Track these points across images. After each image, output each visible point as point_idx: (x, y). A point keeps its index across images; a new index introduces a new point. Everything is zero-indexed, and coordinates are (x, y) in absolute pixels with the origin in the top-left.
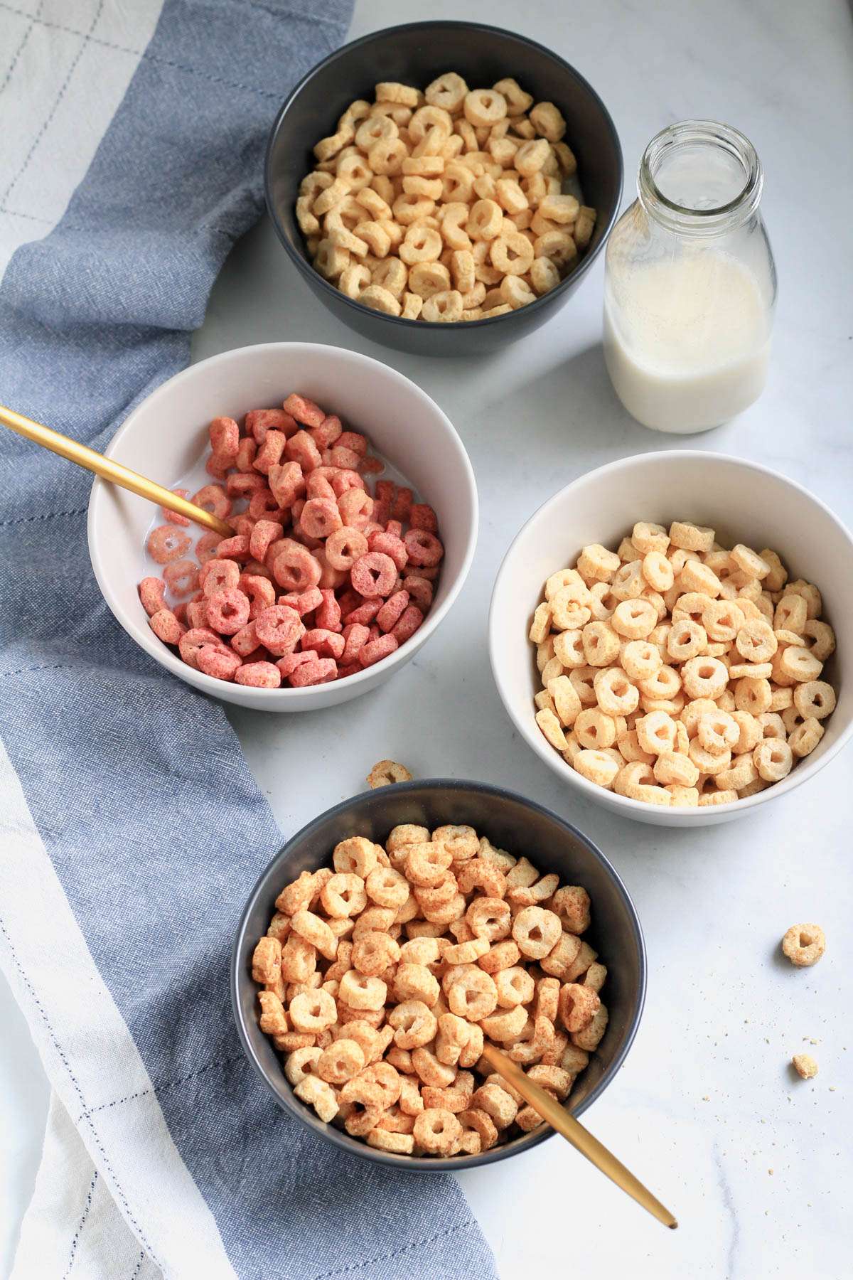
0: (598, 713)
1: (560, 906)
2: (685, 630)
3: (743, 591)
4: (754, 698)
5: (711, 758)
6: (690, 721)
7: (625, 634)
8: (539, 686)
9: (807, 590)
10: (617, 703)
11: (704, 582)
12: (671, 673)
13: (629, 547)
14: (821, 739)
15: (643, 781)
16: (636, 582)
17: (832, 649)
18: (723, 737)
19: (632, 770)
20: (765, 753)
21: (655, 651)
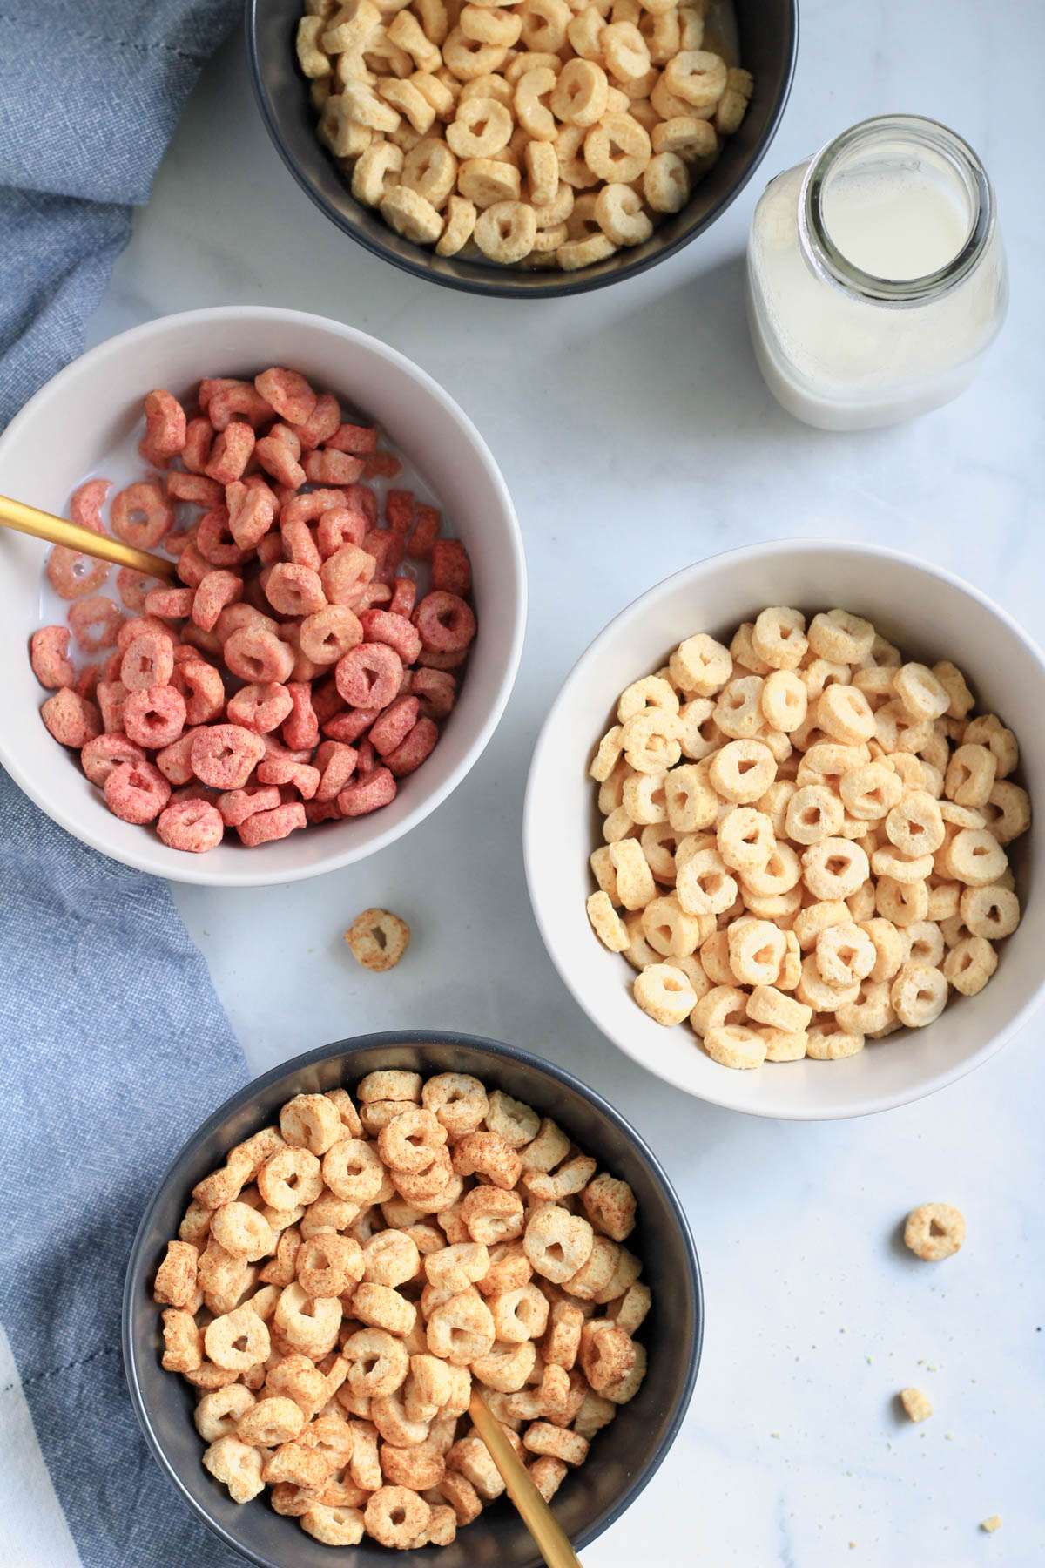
0: (676, 912)
1: (594, 1204)
2: (813, 804)
3: (906, 734)
4: (903, 902)
5: (832, 994)
6: (807, 934)
7: (728, 797)
8: (598, 840)
9: (999, 741)
10: (704, 906)
11: (849, 730)
12: (787, 858)
13: (747, 647)
14: (991, 978)
15: (730, 1019)
16: (751, 718)
17: (1024, 830)
18: (849, 969)
19: (716, 1003)
20: (908, 990)
21: (765, 825)
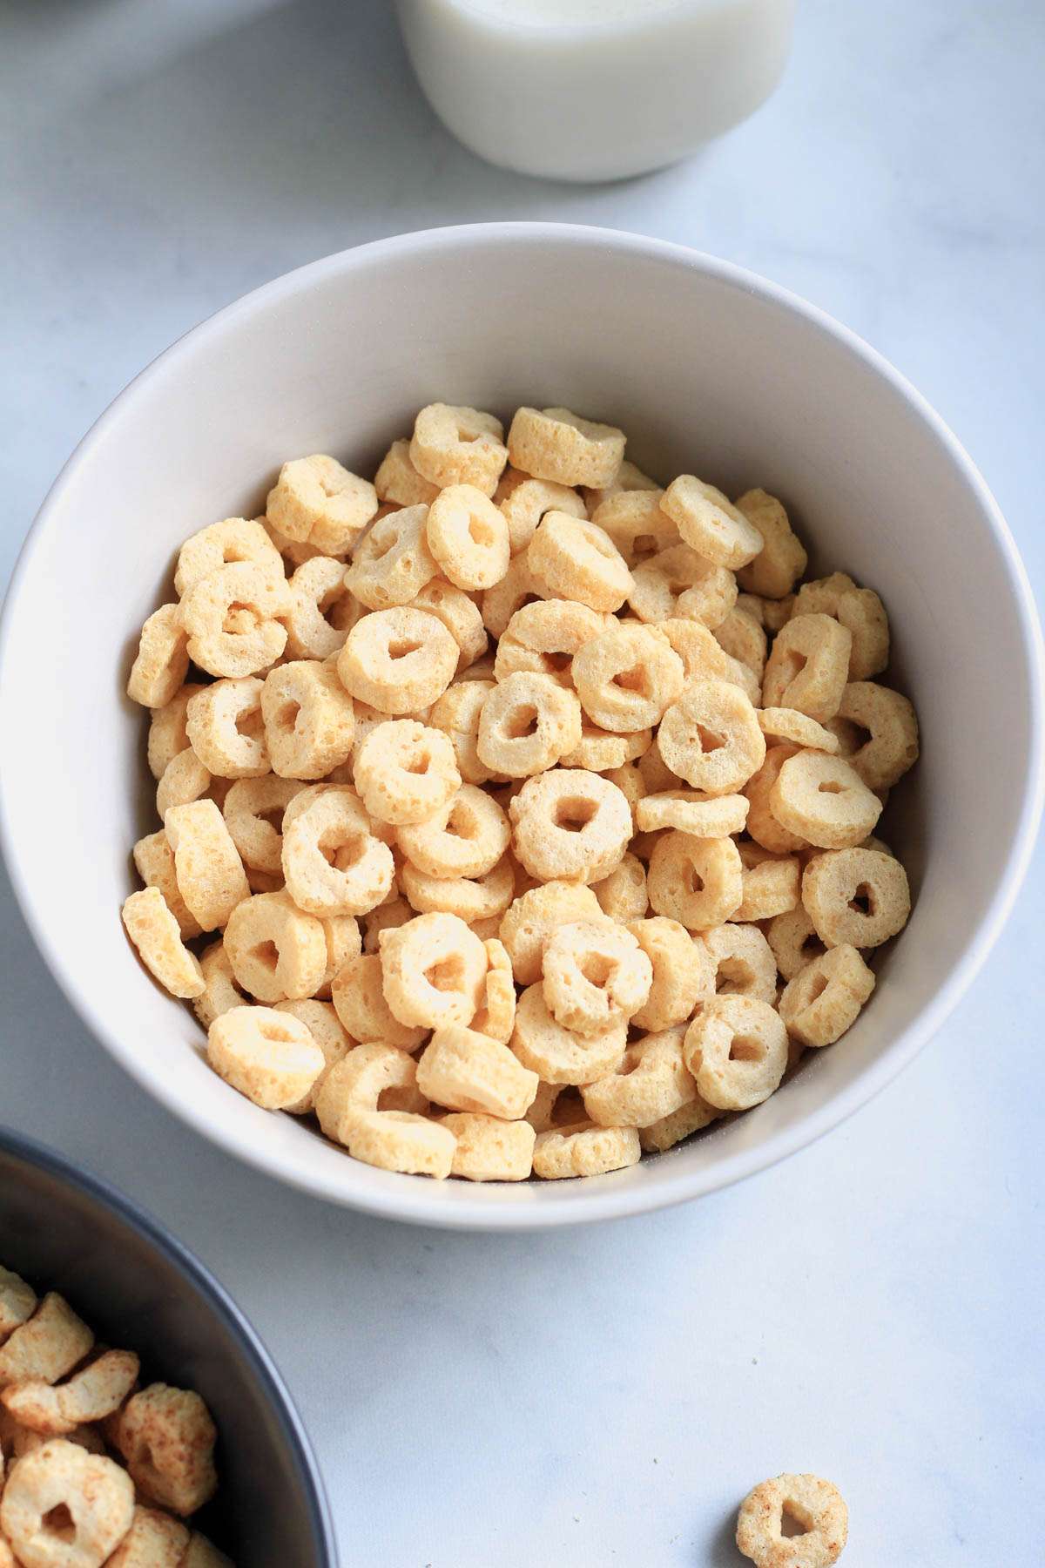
0: (283, 908)
1: (137, 1438)
2: (523, 698)
3: (687, 597)
4: (699, 885)
5: (574, 1047)
6: (523, 940)
7: (370, 700)
8: (148, 819)
9: (853, 604)
10: (332, 889)
11: (584, 572)
12: (482, 810)
13: (403, 468)
14: (865, 1007)
15: (389, 1099)
16: (408, 563)
17: (910, 761)
18: (603, 993)
19: (360, 1069)
20: (715, 1037)
21: (442, 749)
